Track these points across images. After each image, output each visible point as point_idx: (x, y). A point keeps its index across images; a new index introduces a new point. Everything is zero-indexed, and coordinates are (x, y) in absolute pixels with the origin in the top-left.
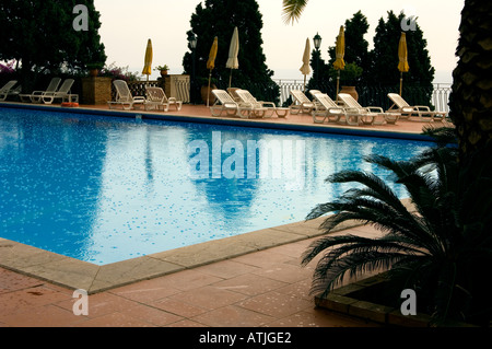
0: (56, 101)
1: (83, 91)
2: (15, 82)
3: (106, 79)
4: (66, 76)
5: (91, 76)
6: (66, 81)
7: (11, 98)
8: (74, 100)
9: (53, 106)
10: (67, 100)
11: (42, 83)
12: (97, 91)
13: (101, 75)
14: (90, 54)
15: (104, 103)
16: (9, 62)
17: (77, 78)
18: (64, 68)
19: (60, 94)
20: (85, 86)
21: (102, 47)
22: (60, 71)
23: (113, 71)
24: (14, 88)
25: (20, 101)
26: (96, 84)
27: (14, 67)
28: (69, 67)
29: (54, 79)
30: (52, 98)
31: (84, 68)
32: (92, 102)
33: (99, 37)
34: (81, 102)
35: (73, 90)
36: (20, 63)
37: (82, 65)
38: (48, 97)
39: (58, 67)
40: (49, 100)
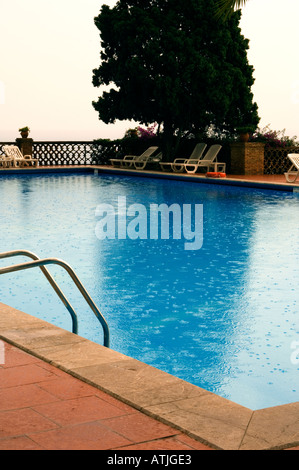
0: (201, 170)
1: (231, 159)
2: (156, 148)
3: (259, 145)
4: (212, 141)
5: (242, 141)
6: (213, 147)
7: (151, 166)
8: (220, 169)
9: (196, 176)
10: (212, 170)
11: (185, 150)
12: (247, 158)
13: (253, 140)
14: (241, 116)
15: (254, 174)
16: (150, 125)
17: (226, 144)
18: (210, 132)
19: (205, 162)
20: (234, 154)
21: (255, 107)
22: (206, 136)
23: (267, 135)
24: (154, 155)
25: (161, 170)
26: (247, 151)
27: (155, 132)
28: (216, 131)
29: (199, 145)
30: (196, 166)
31: (233, 132)
32: (241, 172)
33: (252, 95)
34: (229, 173)
35: (220, 158)
36: (162, 127)
37: (230, 128)
38: (191, 166)
39: (204, 131)
40: (192, 168)
